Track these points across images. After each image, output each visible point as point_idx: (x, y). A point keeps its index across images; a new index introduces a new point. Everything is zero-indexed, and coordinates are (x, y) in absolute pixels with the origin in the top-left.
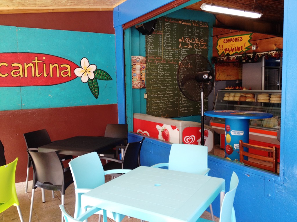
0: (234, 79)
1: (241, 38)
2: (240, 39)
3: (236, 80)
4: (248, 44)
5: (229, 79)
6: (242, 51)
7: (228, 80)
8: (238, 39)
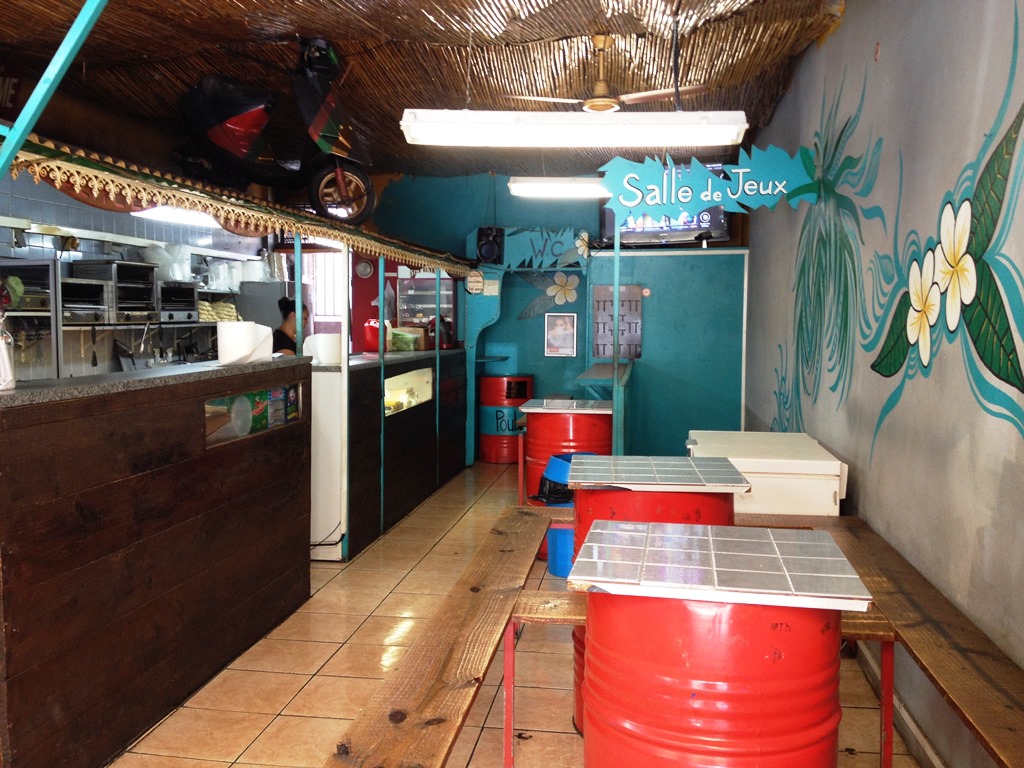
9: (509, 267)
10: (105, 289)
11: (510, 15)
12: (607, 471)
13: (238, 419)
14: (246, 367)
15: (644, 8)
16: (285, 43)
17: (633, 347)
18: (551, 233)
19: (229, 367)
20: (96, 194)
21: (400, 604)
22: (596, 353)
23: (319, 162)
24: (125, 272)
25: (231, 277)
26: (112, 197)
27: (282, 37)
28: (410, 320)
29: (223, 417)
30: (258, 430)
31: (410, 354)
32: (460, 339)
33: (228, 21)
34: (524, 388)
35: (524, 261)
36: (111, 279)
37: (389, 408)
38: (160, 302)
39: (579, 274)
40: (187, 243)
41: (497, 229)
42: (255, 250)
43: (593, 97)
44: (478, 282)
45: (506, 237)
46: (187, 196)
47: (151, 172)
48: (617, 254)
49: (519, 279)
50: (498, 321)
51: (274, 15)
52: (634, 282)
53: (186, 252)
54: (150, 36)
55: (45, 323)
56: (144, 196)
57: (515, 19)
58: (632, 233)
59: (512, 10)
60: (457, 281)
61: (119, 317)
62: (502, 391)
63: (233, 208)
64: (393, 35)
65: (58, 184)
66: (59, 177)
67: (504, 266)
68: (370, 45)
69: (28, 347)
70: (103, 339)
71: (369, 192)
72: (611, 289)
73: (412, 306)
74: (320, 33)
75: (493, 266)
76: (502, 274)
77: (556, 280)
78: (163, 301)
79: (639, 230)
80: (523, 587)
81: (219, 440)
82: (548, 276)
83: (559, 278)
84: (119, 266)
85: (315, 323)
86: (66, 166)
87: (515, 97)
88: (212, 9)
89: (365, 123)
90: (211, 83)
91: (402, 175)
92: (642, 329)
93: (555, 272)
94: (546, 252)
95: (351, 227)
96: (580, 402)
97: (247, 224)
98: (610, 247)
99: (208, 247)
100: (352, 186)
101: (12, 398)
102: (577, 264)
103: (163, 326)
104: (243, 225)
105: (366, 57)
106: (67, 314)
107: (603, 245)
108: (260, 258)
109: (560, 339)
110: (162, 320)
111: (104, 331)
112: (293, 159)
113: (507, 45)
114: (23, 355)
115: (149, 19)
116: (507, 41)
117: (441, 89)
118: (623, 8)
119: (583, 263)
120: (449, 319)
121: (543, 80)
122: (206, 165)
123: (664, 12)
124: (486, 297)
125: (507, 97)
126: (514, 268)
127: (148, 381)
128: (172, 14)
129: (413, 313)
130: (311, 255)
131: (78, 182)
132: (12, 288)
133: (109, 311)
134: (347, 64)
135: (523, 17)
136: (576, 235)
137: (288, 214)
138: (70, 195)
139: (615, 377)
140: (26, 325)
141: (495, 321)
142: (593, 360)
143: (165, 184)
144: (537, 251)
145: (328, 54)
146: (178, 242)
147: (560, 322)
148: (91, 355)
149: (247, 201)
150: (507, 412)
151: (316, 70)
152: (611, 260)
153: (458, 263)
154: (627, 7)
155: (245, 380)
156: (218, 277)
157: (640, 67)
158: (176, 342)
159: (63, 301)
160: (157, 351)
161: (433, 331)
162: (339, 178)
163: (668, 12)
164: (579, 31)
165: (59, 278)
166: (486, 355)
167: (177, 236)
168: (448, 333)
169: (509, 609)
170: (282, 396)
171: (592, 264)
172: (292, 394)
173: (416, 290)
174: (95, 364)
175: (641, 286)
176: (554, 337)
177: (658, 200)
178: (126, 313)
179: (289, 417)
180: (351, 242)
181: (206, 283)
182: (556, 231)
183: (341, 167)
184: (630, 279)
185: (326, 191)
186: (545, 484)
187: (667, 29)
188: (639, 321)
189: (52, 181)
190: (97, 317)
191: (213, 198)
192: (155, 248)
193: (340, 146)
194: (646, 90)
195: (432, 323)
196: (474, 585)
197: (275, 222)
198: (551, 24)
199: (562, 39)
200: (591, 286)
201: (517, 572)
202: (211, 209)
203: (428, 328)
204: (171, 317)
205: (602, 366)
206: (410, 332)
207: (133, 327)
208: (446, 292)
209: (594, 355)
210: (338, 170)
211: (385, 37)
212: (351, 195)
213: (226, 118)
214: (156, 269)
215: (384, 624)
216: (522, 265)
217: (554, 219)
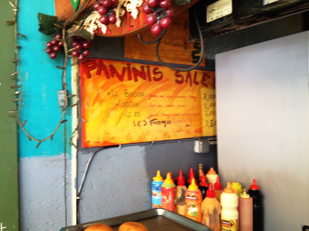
0: (182, 135)
3: (192, 140)
5: (160, 138)
7: (156, 143)
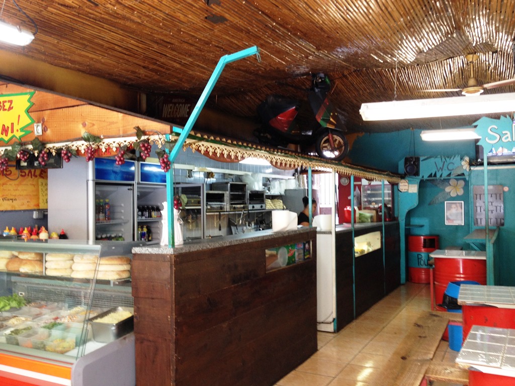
0: (24, 208)
1: (11, 102)
2: (7, 105)
4: (26, 120)
5: (9, 209)
6: (14, 136)
8: (4, 106)
9: (423, 177)
10: (225, 195)
11: (418, 51)
12: (483, 295)
13: (281, 258)
14: (285, 233)
15: (495, 39)
16: (305, 77)
17: (499, 221)
18: (447, 159)
19: (277, 233)
20: (218, 155)
21: (365, 359)
22: (476, 223)
23: (321, 132)
24: (234, 187)
25: (281, 187)
26: (225, 156)
27: (303, 74)
28: (368, 206)
29: (274, 257)
30: (290, 264)
31: (369, 224)
32: (396, 216)
33: (278, 71)
34: (434, 243)
35: (431, 174)
36: (228, 190)
37: (357, 253)
38: (249, 200)
39: (464, 180)
40: (261, 172)
41: (416, 158)
42: (292, 174)
43: (468, 87)
44: (405, 186)
45: (421, 162)
46: (258, 153)
47: (242, 144)
48: (486, 168)
49: (429, 183)
50: (418, 206)
51: (299, 65)
52: (498, 183)
53: (260, 177)
54: (244, 80)
55: (199, 211)
56: (239, 155)
57: (421, 52)
58: (496, 156)
59: (419, 48)
60: (394, 185)
61: (231, 208)
62: (421, 244)
63: (279, 157)
64: (357, 67)
65: (202, 152)
66: (203, 149)
67: (420, 177)
68: (346, 73)
69: (192, 222)
70: (224, 218)
71: (345, 144)
72: (483, 187)
73: (369, 199)
74: (320, 70)
75: (414, 177)
76: (419, 181)
77: (450, 183)
78: (250, 200)
79: (500, 154)
80: (432, 359)
81: (272, 268)
82: (446, 181)
83: (452, 182)
84: (231, 184)
85: (320, 208)
86: (206, 144)
87: (424, 91)
88: (271, 66)
89: (344, 110)
90: (271, 99)
91: (364, 133)
92: (504, 210)
93: (449, 179)
94: (444, 169)
95: (336, 162)
96: (467, 252)
97: (286, 164)
98: (482, 164)
99: (270, 173)
100: (337, 142)
101: (182, 249)
102: (463, 174)
103: (250, 212)
104: (284, 165)
105: (344, 79)
106: (209, 207)
107: (478, 163)
108: (294, 177)
109: (454, 215)
110: (249, 209)
111: (224, 214)
112: (309, 130)
113: (418, 65)
114: (190, 226)
115: (244, 73)
116: (417, 63)
117: (382, 90)
118: (483, 39)
119: (466, 174)
120: (389, 206)
121: (438, 80)
122: (269, 136)
123: (507, 40)
124: (410, 193)
125: (419, 91)
126: (426, 177)
127: (240, 240)
128: (253, 70)
129: (370, 202)
130: (318, 175)
131: (211, 151)
132: (182, 199)
133: (226, 205)
134: (334, 83)
135: (425, 51)
136: (462, 159)
137: (305, 158)
138: (207, 156)
139: (487, 238)
140: (191, 213)
141: (415, 206)
142: (474, 227)
143: (249, 149)
144: (439, 168)
145: (325, 80)
146: (256, 172)
147: (453, 206)
148: (218, 226)
149: (285, 154)
150: (423, 255)
151: (319, 88)
152: (483, 171)
153: (393, 176)
154: (485, 39)
155: (285, 240)
156: (274, 187)
157: (495, 68)
158: (256, 219)
159: (207, 201)
160: (247, 223)
161: (381, 211)
162: (331, 138)
163: (509, 40)
164: (458, 54)
165: (205, 192)
166: (411, 224)
167: (257, 170)
168: (389, 213)
169: (423, 371)
170: (302, 247)
171: (472, 174)
172: (307, 246)
173: (372, 190)
174: (220, 229)
175: (502, 185)
176: (451, 215)
177: (510, 139)
178: (234, 206)
179: (306, 257)
180: (336, 170)
181: (269, 190)
182: (449, 157)
183: (331, 133)
184: (495, 181)
185: (324, 145)
186: (446, 298)
187: (510, 48)
188: (502, 205)
189: (200, 151)
190: (221, 208)
191: (270, 153)
192: (247, 175)
193: (331, 123)
194: (499, 80)
195: (380, 208)
196: (403, 355)
197: (299, 162)
198: (441, 52)
199: (449, 59)
200: (472, 186)
201: (429, 350)
202: (269, 158)
203: (378, 210)
204: (253, 207)
205: (480, 231)
206: (368, 213)
207: (237, 212)
208: (388, 191)
209: (475, 224)
210: (330, 134)
211: (353, 68)
212: (336, 146)
213: (277, 115)
214: (247, 185)
215: (357, 369)
216: (431, 176)
217: (447, 151)
